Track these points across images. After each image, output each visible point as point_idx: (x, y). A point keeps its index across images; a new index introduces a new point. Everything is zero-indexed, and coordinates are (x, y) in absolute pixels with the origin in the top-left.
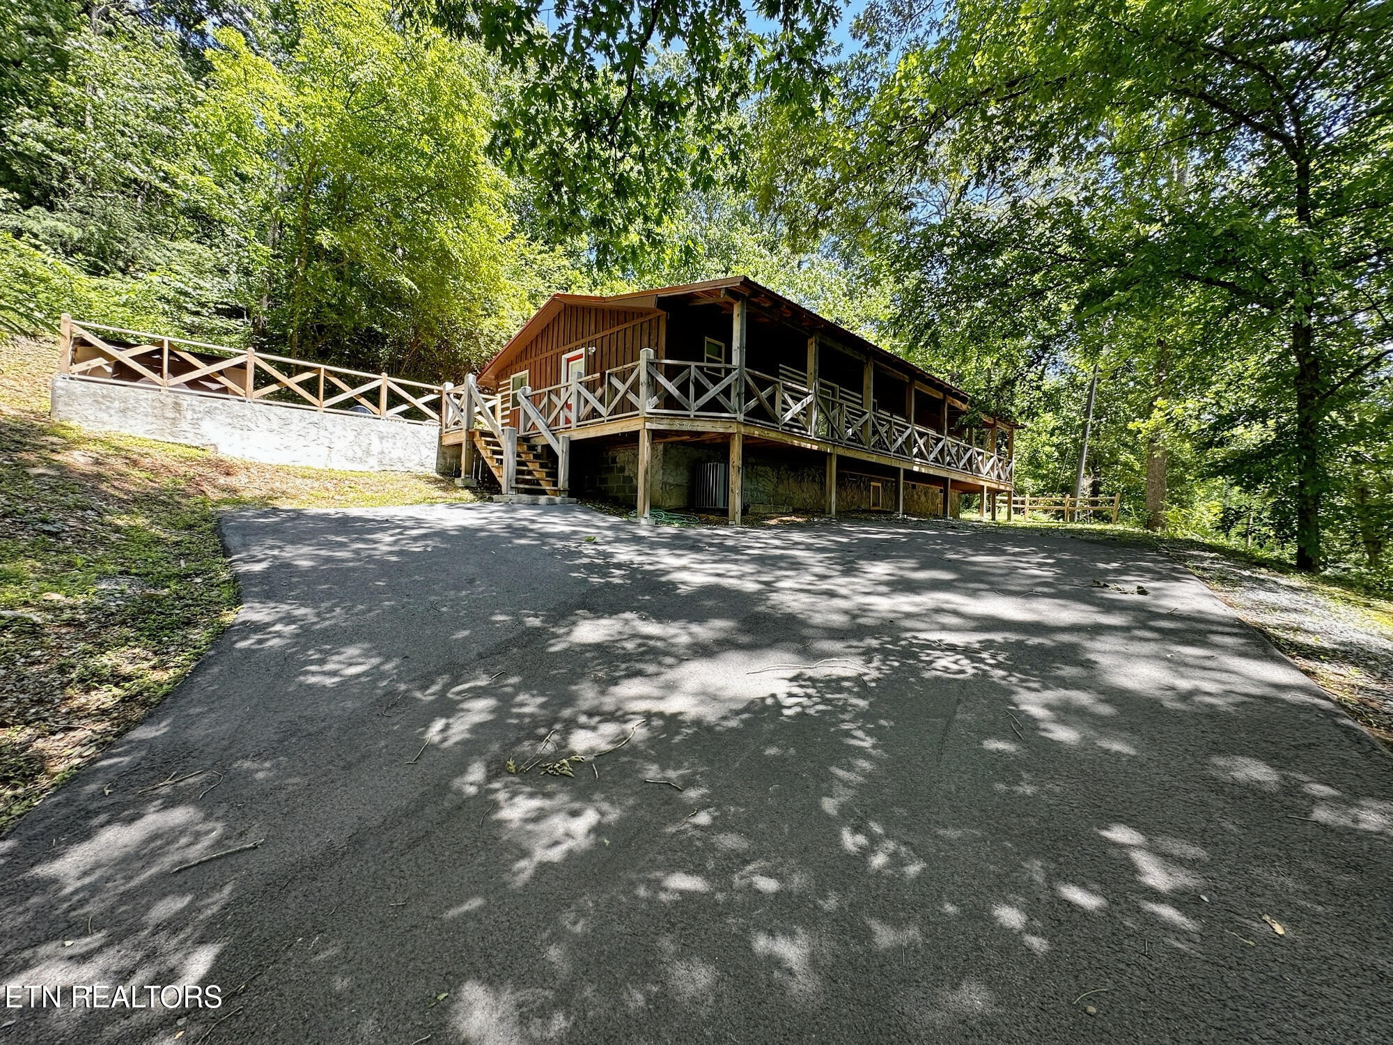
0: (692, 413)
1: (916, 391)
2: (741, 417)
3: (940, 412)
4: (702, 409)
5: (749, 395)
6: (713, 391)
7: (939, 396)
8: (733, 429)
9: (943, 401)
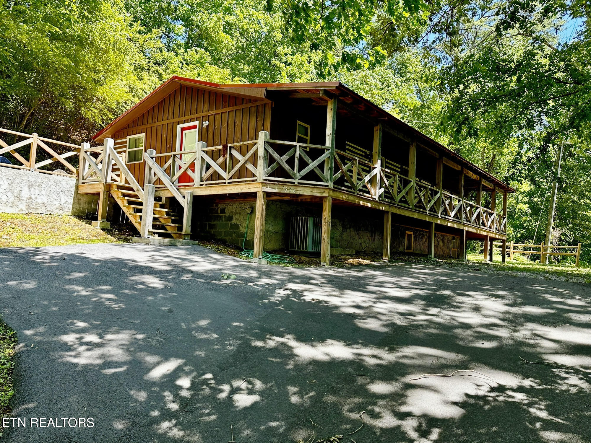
0: (296, 181)
1: (444, 164)
2: (331, 185)
3: (459, 181)
4: (302, 178)
5: (337, 169)
6: (312, 165)
7: (458, 168)
8: (326, 194)
9: (461, 172)
